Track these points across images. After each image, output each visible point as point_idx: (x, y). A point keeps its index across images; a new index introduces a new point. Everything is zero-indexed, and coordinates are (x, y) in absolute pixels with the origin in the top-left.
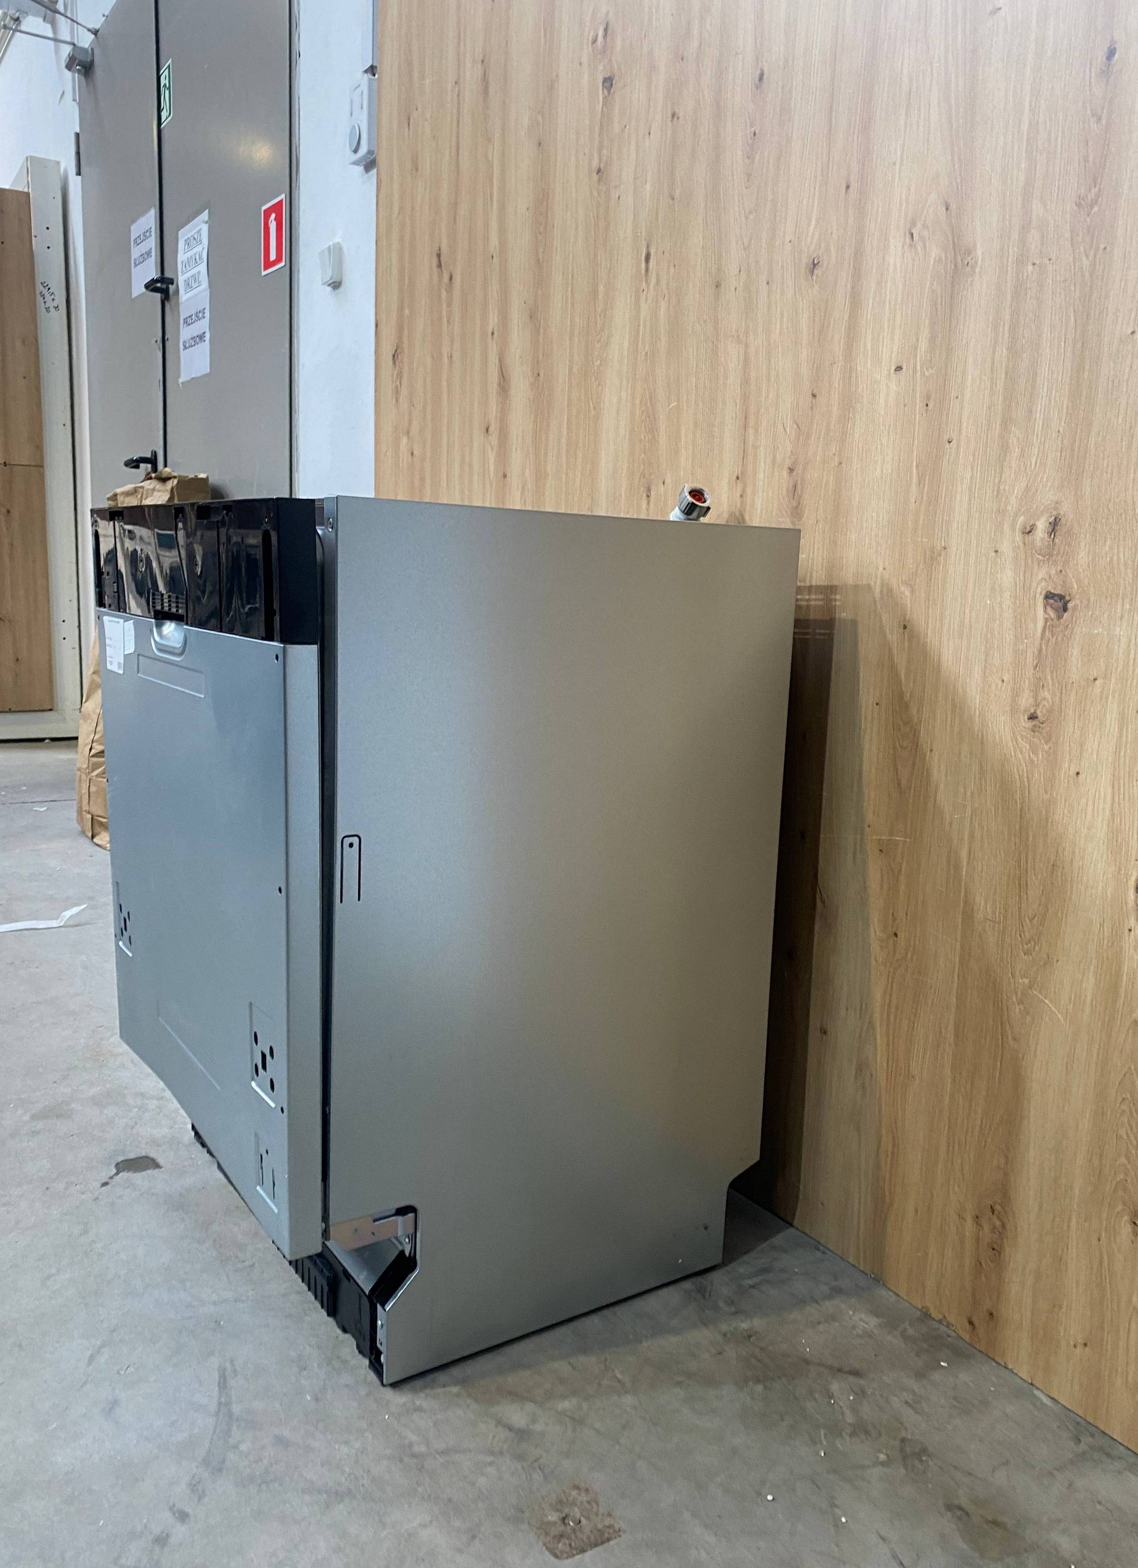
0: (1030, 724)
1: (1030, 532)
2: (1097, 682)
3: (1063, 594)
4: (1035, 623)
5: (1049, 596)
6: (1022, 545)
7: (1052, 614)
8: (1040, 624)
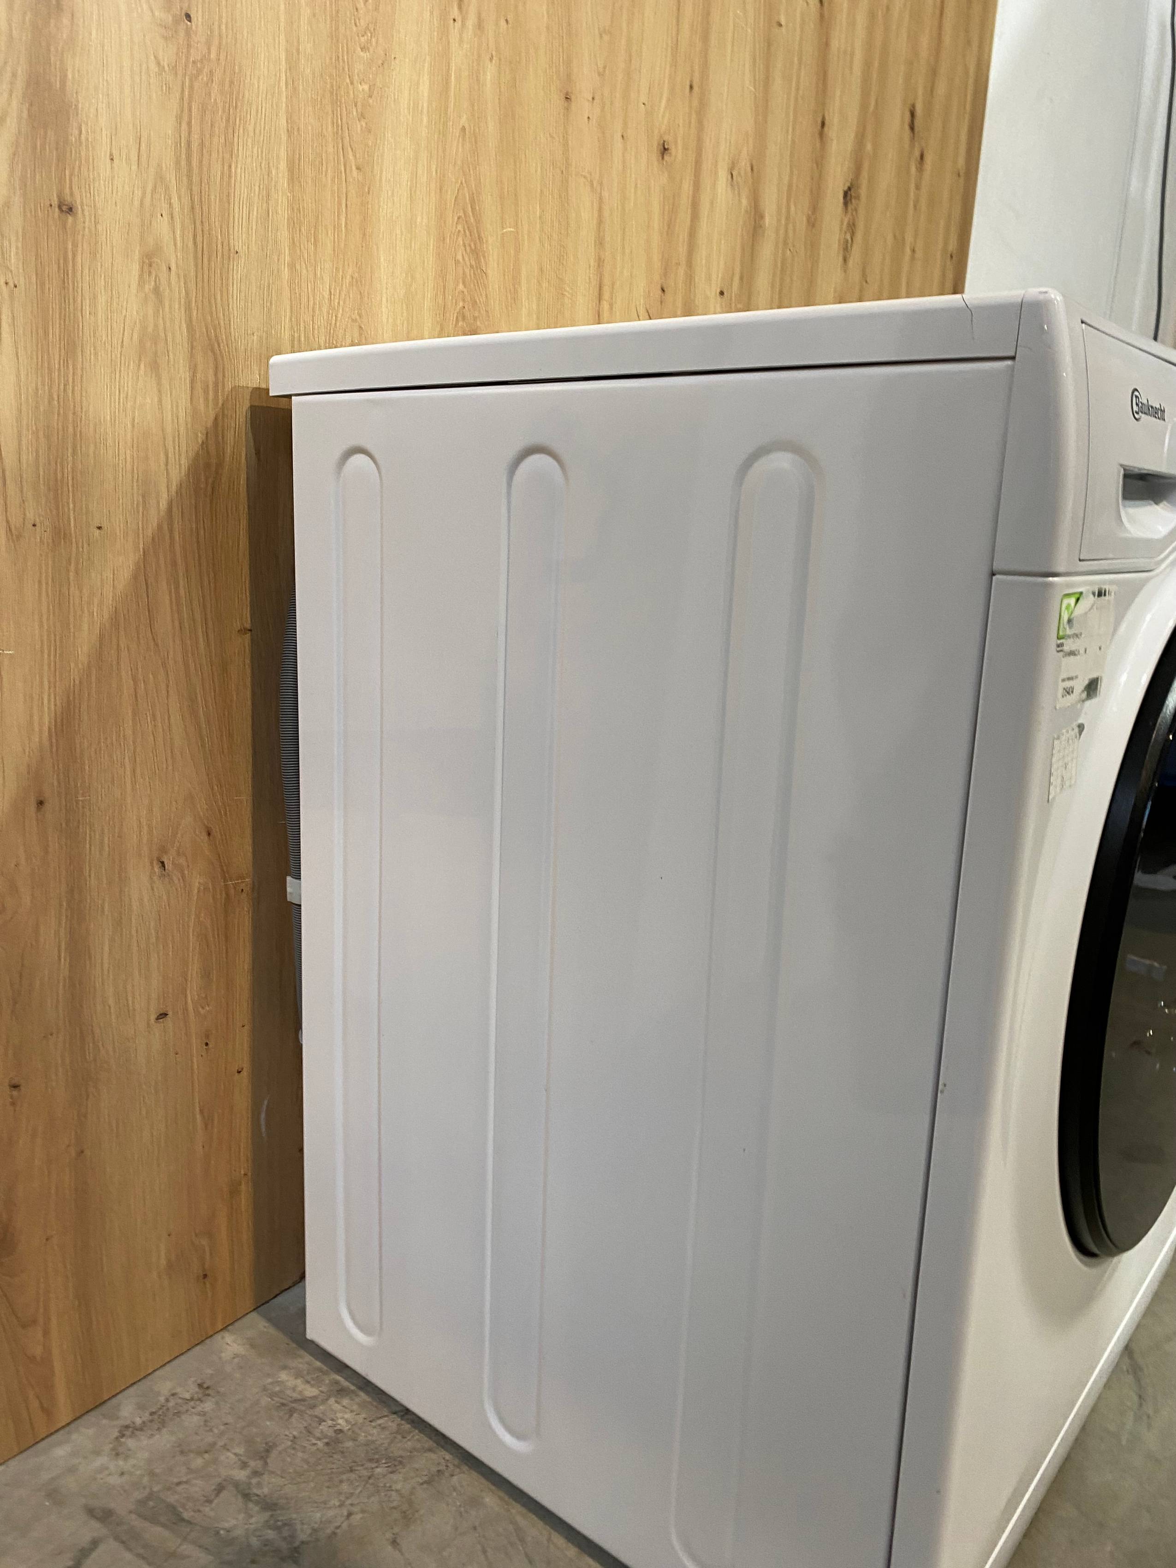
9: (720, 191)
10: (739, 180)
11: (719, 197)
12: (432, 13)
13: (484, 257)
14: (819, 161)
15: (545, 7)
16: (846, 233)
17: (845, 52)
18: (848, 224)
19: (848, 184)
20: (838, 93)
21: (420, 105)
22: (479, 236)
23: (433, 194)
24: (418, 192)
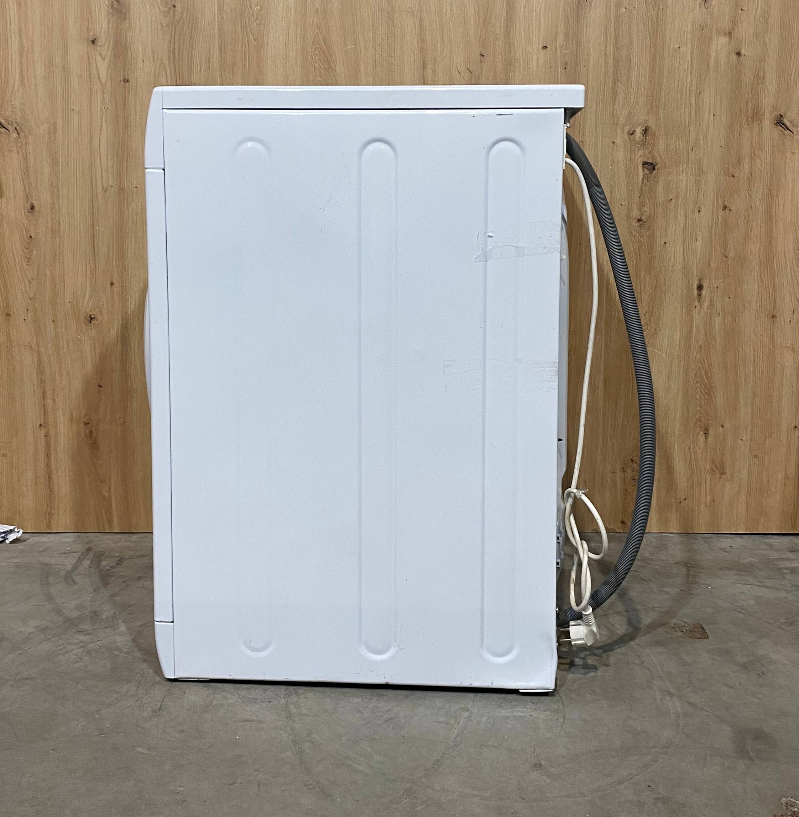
0: (639, 224)
1: (632, 134)
2: (673, 201)
3: (652, 162)
4: (638, 176)
5: (645, 164)
6: (628, 140)
7: (647, 171)
8: (641, 177)
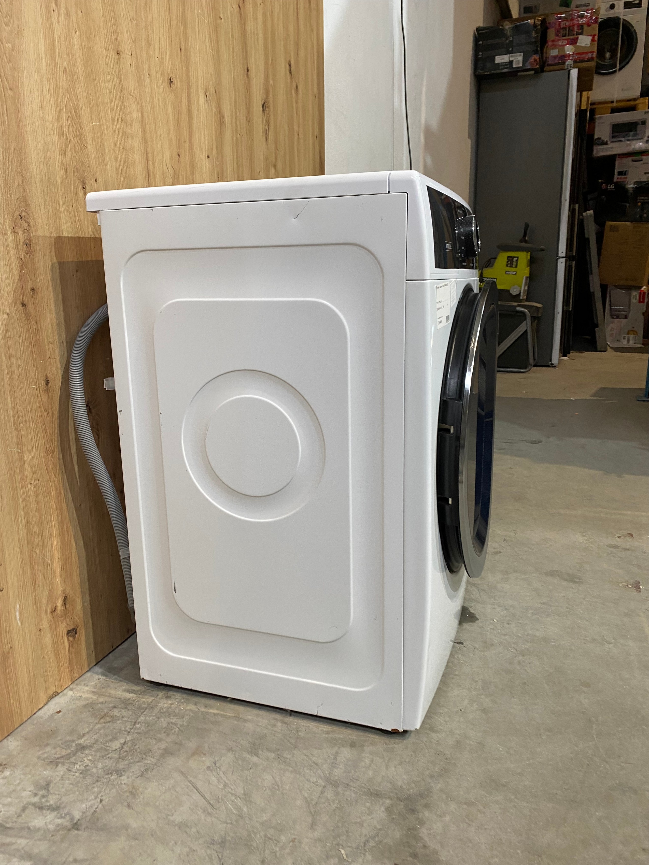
9: (201, 103)
10: (210, 98)
11: (201, 107)
12: (41, 6)
13: (84, 138)
14: (248, 88)
15: (100, 5)
16: (265, 126)
17: (254, 32)
18: (266, 121)
19: (263, 101)
20: (253, 55)
21: (41, 55)
22: (80, 126)
23: (53, 105)
24: (45, 103)
